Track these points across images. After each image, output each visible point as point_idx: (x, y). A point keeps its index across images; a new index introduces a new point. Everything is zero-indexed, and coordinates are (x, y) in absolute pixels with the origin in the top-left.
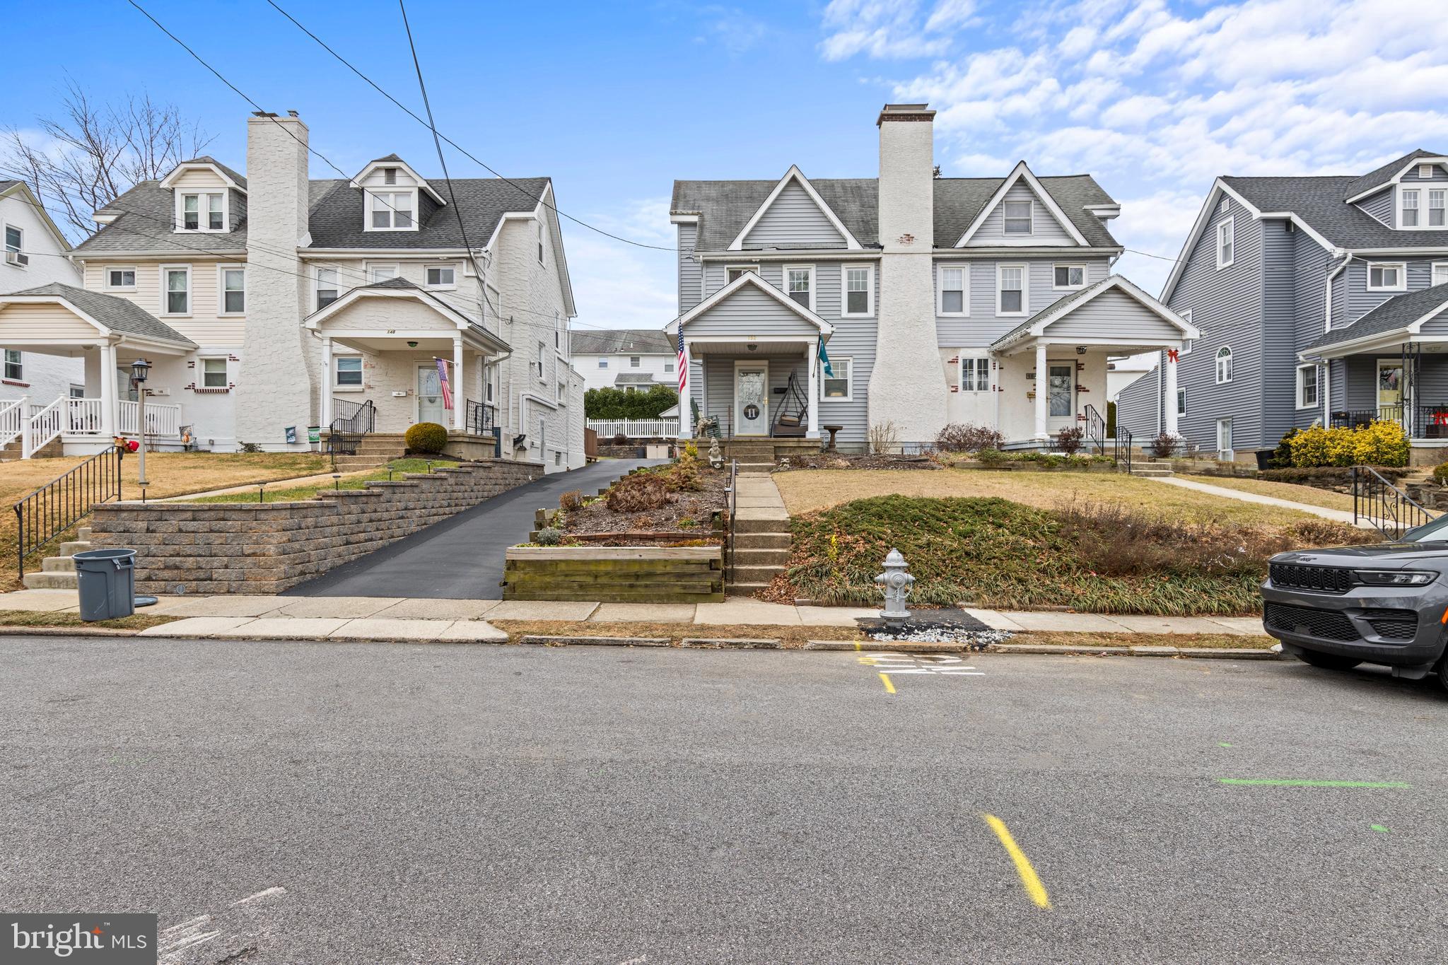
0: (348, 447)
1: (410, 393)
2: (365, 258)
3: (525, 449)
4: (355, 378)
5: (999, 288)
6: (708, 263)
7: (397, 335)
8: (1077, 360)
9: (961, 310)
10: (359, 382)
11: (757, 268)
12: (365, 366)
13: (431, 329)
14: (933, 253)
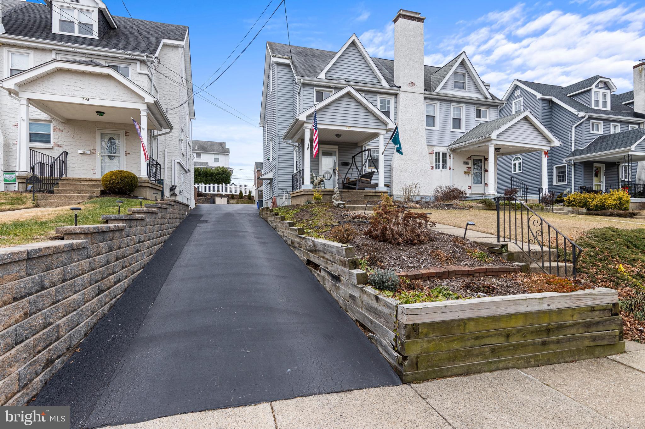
0: (45, 187)
1: (93, 151)
2: (55, 50)
3: (176, 195)
4: (46, 138)
5: (452, 117)
6: (305, 85)
7: (91, 102)
8: (484, 156)
9: (434, 126)
10: (49, 142)
11: (332, 92)
12: (54, 130)
13: (121, 101)
14: (424, 94)
